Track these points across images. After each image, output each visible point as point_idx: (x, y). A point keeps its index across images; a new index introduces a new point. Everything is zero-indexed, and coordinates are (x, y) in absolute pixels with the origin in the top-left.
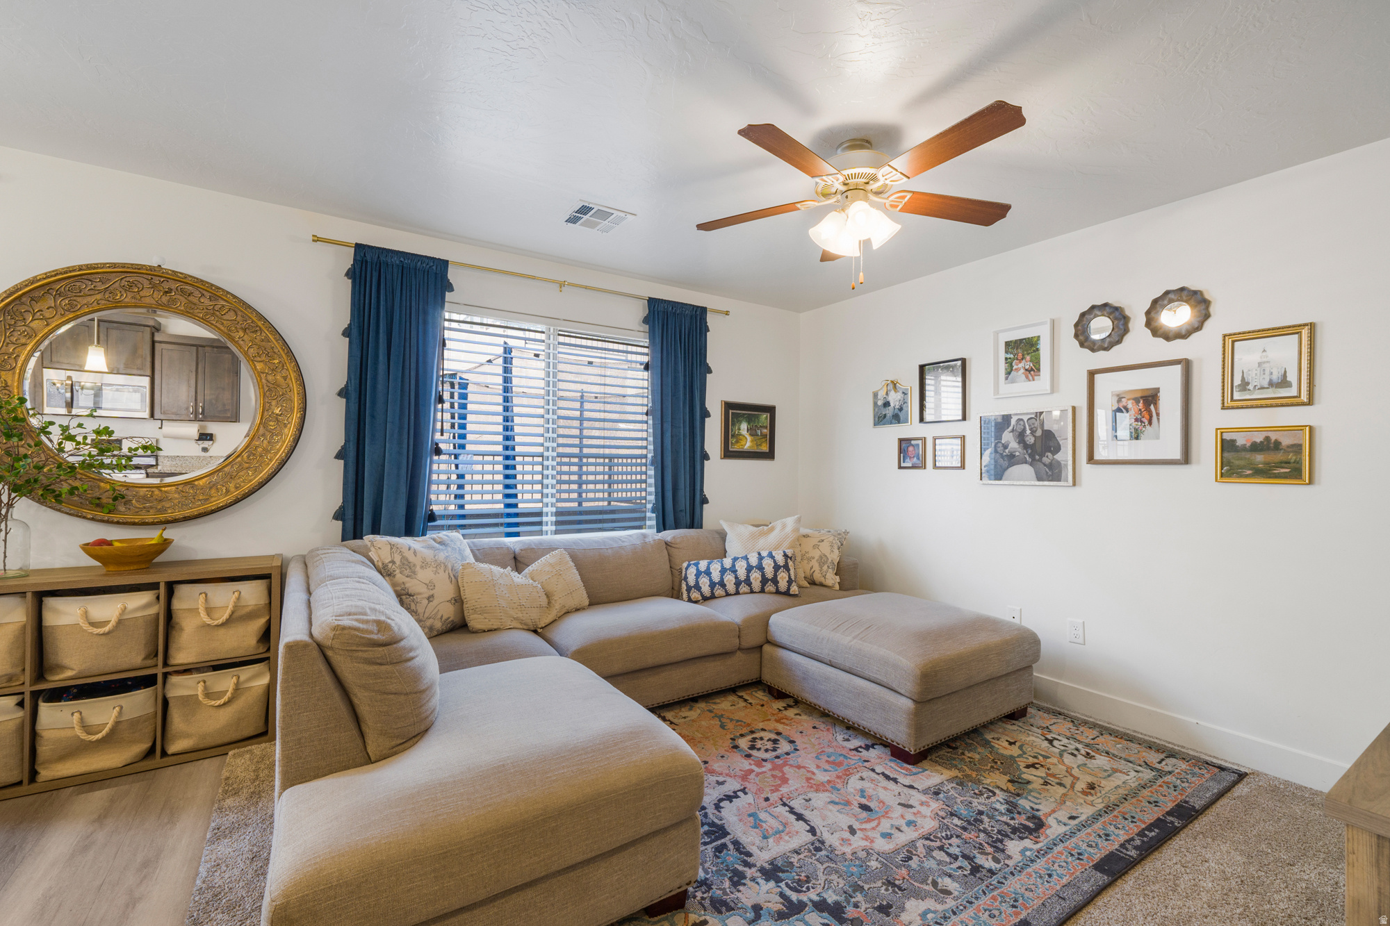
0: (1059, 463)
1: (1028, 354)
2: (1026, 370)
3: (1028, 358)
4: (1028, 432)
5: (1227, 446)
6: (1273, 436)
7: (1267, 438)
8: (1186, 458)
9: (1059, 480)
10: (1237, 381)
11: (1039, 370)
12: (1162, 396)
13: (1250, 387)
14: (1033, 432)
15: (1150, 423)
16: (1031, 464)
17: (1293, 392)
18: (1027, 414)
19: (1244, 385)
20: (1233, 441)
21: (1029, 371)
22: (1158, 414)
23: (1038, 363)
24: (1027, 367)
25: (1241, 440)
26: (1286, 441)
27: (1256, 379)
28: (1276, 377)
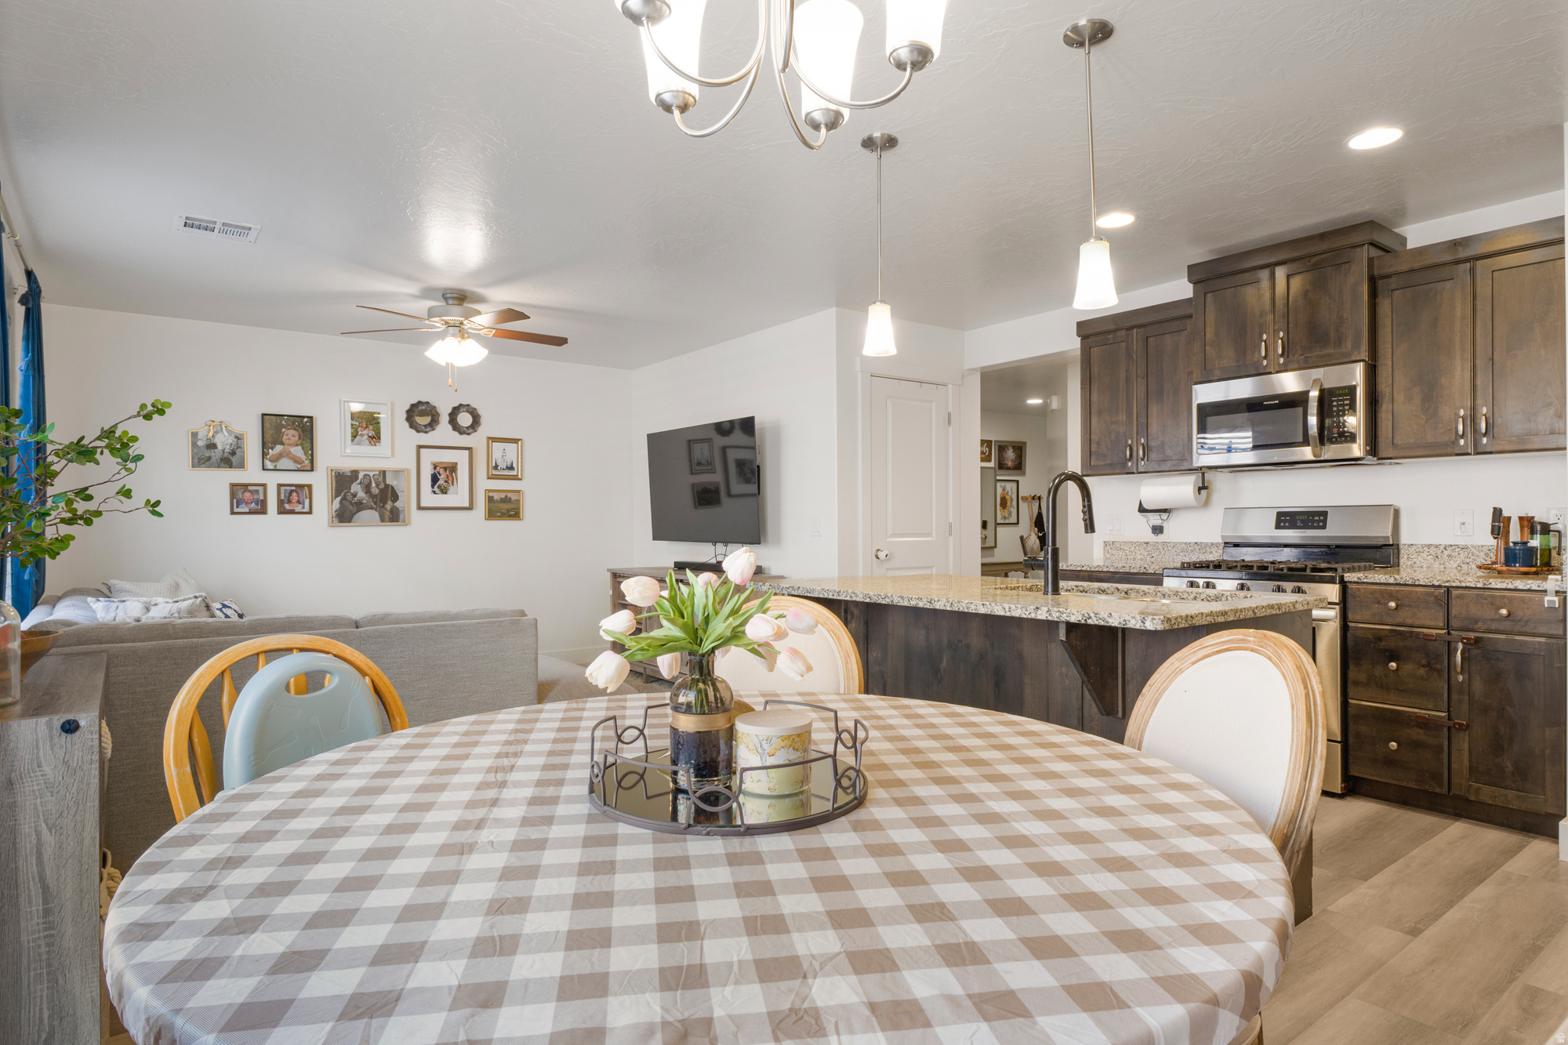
0: (397, 509)
1: (371, 425)
2: (370, 437)
3: (371, 427)
4: (374, 485)
5: (490, 500)
6: (509, 495)
7: (506, 496)
8: (470, 508)
9: (398, 521)
10: (494, 465)
11: (379, 438)
12: (459, 467)
13: (499, 468)
14: (377, 485)
15: (453, 484)
16: (376, 510)
17: (514, 473)
18: (373, 471)
19: (496, 467)
20: (493, 497)
21: (372, 438)
22: (457, 479)
23: (379, 433)
24: (370, 435)
25: (496, 496)
26: (513, 497)
27: (502, 465)
28: (509, 464)
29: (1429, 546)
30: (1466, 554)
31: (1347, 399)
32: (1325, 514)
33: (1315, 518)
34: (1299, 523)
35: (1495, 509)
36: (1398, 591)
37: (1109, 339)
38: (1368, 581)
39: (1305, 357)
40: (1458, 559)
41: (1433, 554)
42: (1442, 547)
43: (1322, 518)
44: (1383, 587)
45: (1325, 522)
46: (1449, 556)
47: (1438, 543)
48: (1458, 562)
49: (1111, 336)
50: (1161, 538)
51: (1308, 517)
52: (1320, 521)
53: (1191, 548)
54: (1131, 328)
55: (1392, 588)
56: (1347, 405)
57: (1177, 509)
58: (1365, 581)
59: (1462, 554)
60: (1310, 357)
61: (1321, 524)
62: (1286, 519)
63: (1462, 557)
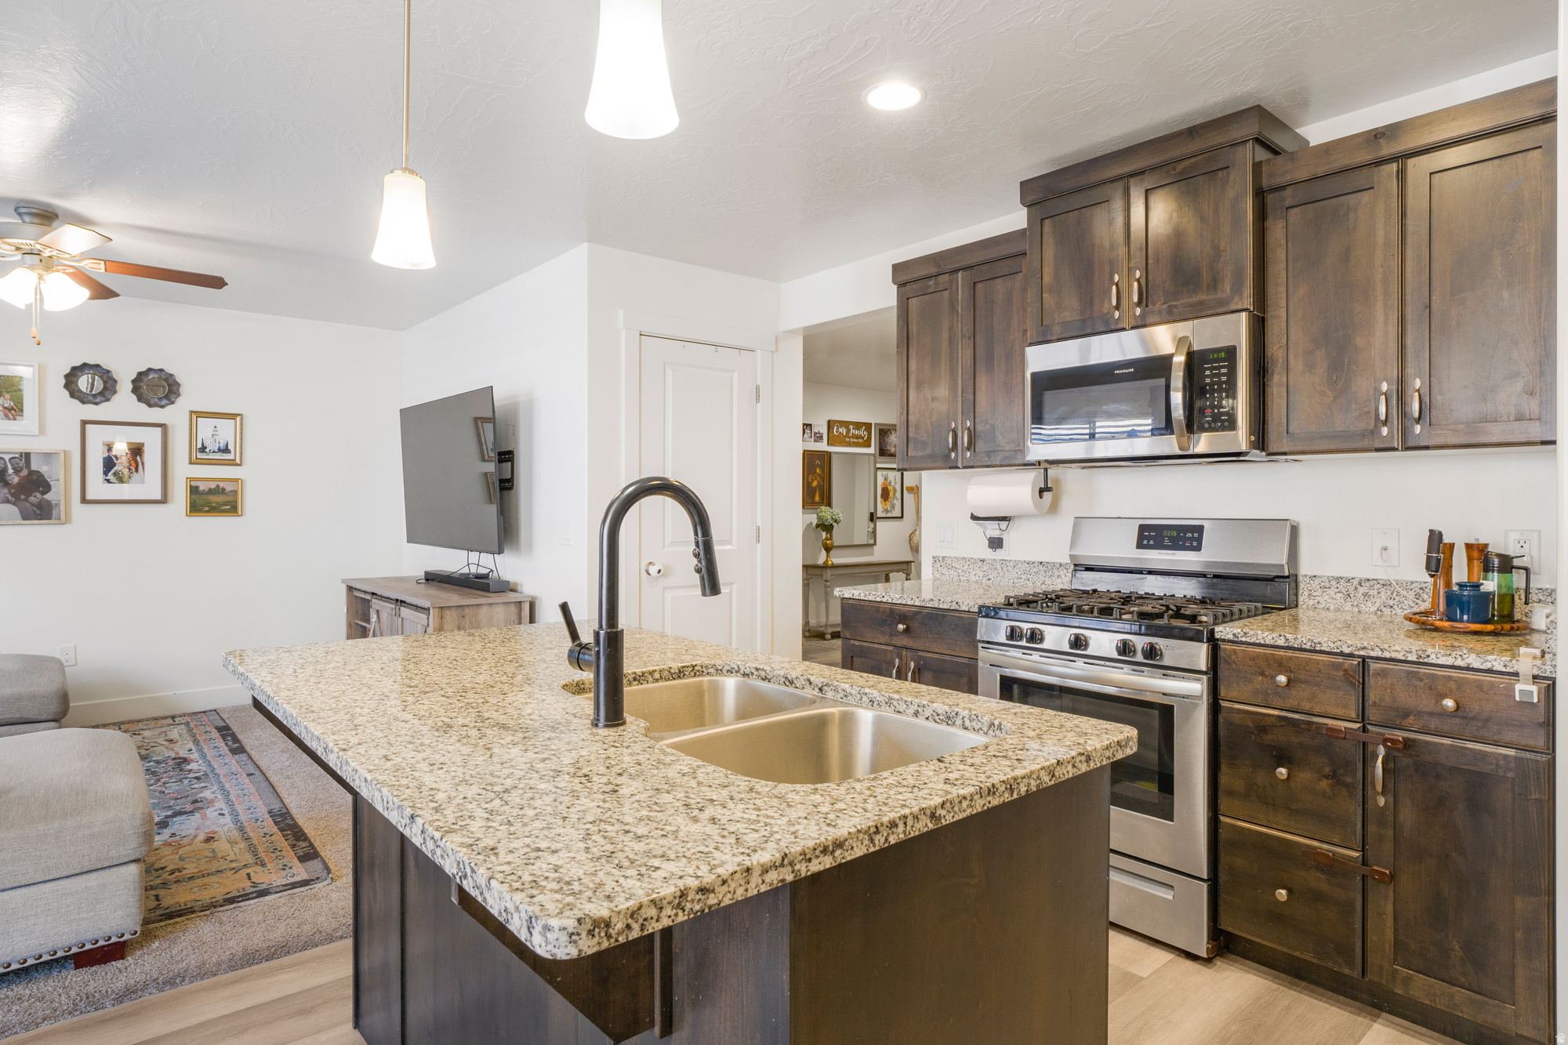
0: (49, 502)
1: (8, 392)
2: (5, 408)
3: (8, 396)
4: (11, 471)
5: (194, 490)
6: (222, 484)
7: (218, 486)
8: (164, 500)
9: (49, 517)
10: (199, 446)
11: (21, 410)
12: (146, 449)
13: (207, 450)
14: (17, 471)
15: (137, 470)
16: (14, 504)
17: (231, 456)
18: (8, 453)
19: (203, 449)
20: (197, 487)
21: (10, 409)
22: (143, 464)
23: (21, 403)
24: (6, 405)
25: (202, 487)
26: (229, 487)
27: (211, 446)
28: (222, 446)
29: (1338, 579)
30: (1389, 593)
31: (1223, 367)
32: (1200, 529)
33: (1186, 536)
34: (1167, 542)
35: (1431, 531)
36: (1291, 658)
37: (930, 286)
38: (1248, 640)
39: (1169, 306)
40: (1378, 601)
41: (1344, 591)
42: (1355, 582)
43: (1196, 535)
44: (1269, 651)
45: (1200, 540)
46: (1365, 595)
47: (1350, 575)
48: (1377, 605)
49: (931, 283)
50: (999, 554)
51: (1178, 534)
52: (1192, 539)
53: (1035, 570)
54: (957, 271)
55: (1282, 653)
56: (1224, 374)
57: (1020, 517)
58: (1244, 639)
59: (1383, 593)
60: (1176, 306)
61: (1195, 544)
62: (1152, 535)
63: (1383, 597)
